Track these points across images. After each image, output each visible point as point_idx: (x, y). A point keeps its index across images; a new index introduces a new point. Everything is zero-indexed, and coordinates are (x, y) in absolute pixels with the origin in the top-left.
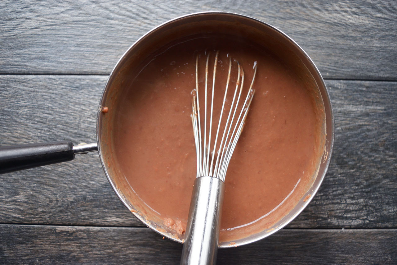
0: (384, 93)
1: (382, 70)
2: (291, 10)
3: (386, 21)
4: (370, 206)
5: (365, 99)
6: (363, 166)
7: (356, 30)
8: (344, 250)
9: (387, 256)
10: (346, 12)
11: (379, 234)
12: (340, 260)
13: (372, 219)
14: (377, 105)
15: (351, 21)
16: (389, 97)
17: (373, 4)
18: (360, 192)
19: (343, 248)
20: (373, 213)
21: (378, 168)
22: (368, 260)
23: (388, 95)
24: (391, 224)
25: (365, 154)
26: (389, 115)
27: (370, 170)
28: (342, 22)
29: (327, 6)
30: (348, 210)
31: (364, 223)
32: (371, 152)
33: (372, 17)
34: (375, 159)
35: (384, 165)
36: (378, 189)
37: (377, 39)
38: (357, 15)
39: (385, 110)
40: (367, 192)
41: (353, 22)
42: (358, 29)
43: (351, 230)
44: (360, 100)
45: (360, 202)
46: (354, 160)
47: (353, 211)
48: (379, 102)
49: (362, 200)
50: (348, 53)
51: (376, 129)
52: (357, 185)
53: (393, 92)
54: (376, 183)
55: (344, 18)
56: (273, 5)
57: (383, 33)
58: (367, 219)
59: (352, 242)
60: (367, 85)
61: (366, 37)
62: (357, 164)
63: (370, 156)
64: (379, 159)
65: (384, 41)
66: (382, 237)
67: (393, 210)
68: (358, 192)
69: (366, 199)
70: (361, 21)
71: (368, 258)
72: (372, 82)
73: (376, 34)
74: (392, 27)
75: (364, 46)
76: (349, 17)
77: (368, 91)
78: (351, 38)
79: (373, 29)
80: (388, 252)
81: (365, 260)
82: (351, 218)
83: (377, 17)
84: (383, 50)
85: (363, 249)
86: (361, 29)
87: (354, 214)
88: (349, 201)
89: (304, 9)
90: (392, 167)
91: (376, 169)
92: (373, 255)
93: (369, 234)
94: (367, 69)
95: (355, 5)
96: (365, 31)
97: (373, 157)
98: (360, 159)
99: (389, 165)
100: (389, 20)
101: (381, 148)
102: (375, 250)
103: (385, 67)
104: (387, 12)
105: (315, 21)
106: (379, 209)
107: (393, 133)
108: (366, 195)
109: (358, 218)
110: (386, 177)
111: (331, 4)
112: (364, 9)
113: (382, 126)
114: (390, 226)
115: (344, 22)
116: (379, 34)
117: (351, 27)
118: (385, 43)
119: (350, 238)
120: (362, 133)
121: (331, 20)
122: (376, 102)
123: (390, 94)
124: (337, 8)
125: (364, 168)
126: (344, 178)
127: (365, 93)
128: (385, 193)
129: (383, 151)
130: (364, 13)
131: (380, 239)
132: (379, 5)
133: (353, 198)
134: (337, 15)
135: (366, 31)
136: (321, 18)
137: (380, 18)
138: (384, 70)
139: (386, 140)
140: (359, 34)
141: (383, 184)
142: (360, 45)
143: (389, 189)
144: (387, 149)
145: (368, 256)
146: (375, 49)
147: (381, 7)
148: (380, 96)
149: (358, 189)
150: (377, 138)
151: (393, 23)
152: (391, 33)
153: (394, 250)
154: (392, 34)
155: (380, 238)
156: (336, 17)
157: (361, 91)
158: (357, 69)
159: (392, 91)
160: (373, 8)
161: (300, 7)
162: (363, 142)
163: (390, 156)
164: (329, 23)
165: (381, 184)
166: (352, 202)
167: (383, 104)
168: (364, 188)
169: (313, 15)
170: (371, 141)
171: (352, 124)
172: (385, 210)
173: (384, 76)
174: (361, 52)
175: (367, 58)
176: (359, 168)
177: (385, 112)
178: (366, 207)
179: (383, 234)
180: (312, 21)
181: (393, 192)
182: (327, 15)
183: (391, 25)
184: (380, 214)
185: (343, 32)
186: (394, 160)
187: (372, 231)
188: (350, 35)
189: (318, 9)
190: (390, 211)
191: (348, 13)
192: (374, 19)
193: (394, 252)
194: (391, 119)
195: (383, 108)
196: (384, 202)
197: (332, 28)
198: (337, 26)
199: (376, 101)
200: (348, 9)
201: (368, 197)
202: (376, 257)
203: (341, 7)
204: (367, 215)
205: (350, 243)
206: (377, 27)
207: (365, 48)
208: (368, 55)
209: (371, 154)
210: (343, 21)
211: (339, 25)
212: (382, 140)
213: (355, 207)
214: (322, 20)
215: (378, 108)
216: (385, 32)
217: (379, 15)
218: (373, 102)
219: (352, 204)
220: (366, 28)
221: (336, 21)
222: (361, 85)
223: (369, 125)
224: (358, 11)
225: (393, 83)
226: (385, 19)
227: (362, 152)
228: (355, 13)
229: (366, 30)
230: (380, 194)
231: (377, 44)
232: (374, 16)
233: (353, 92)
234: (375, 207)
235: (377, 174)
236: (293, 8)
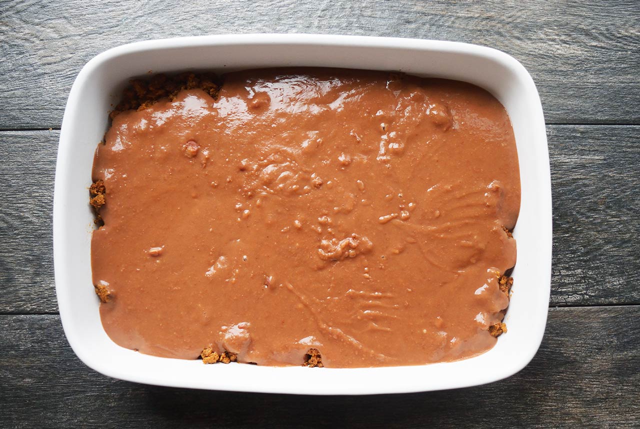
0: (603, 139)
1: (599, 112)
2: (486, 40)
3: (603, 50)
4: (590, 278)
5: (580, 148)
6: (579, 229)
7: (566, 63)
8: (558, 331)
9: (612, 338)
10: (554, 40)
11: (601, 311)
12: (554, 344)
13: (593, 294)
14: (594, 155)
15: (559, 52)
16: (609, 144)
17: (587, 30)
18: (577, 261)
19: (557, 329)
20: (594, 286)
21: (598, 232)
22: (589, 344)
23: (608, 142)
24: (616, 300)
25: (582, 214)
26: (610, 165)
27: (589, 234)
28: (548, 53)
29: (530, 34)
30: (563, 283)
31: (584, 299)
32: (588, 212)
33: (586, 46)
34: (594, 220)
35: (606, 227)
36: (599, 257)
37: (593, 73)
38: (567, 44)
39: (605, 160)
40: (585, 261)
41: (563, 53)
42: (569, 62)
43: (566, 309)
44: (573, 148)
45: (577, 273)
46: (568, 222)
47: (569, 284)
48: (597, 150)
49: (580, 271)
50: (557, 91)
51: (594, 183)
52: (573, 252)
53: (613, 138)
54: (597, 249)
55: (551, 48)
56: (463, 34)
57: (600, 66)
58: (586, 294)
59: (568, 322)
60: (582, 130)
61: (579, 70)
62: (571, 227)
63: (588, 217)
64: (599, 221)
65: (601, 76)
66: (606, 315)
67: (618, 283)
68: (575, 261)
69: (584, 269)
70: (572, 51)
71: (590, 341)
72: (588, 126)
73: (591, 67)
74: (611, 57)
75: (577, 82)
76: (558, 47)
77: (583, 138)
78: (560, 73)
79: (588, 61)
80: (613, 333)
81: (585, 343)
82: (566, 293)
83: (592, 46)
84: (600, 87)
85: (582, 330)
86: (572, 62)
87: (570, 288)
88: (563, 272)
89: (502, 39)
90: (615, 230)
91: (595, 233)
92: (595, 337)
93: (589, 312)
94: (581, 110)
95: (565, 32)
96: (577, 64)
97: (592, 218)
98: (576, 221)
99: (611, 227)
100: (607, 49)
101: (602, 207)
102: (597, 332)
103: (602, 107)
104: (604, 39)
105: (516, 53)
106: (600, 281)
107: (615, 188)
108: (584, 264)
109: (575, 292)
110: (608, 241)
111: (535, 32)
112: (575, 36)
113: (601, 180)
114: (615, 302)
115: (551, 54)
116: (595, 66)
117: (560, 59)
118: (603, 78)
119: (566, 317)
120: (578, 189)
121: (535, 52)
122: (593, 151)
123: (611, 140)
124: (543, 36)
125: (581, 232)
126: (557, 244)
127: (580, 140)
128: (608, 262)
129: (604, 210)
130: (575, 41)
131: (603, 318)
132: (594, 31)
133: (568, 269)
134: (542, 44)
135: (579, 64)
136: (523, 48)
137: (595, 46)
138: (602, 111)
139: (607, 197)
140: (570, 68)
141: (605, 250)
142: (571, 81)
143: (612, 257)
144: (609, 207)
145: (588, 339)
146: (590, 85)
147: (597, 33)
148: (598, 142)
149: (574, 257)
150: (596, 194)
151: (612, 53)
152: (609, 65)
153: (620, 331)
154: (611, 67)
155: (602, 316)
156: (542, 48)
157: (575, 137)
158: (568, 111)
159: (613, 136)
160: (587, 35)
161: (496, 36)
162: (578, 200)
163: (613, 217)
164: (532, 55)
165: (602, 250)
166: (567, 273)
167: (602, 152)
168: (582, 257)
169: (513, 45)
170: (589, 199)
171: (564, 178)
172: (609, 282)
173: (601, 118)
174: (573, 90)
175: (580, 97)
176: (575, 231)
177: (605, 162)
178: (584, 279)
179: (606, 311)
180: (512, 53)
181: (617, 260)
182: (530, 45)
183: (610, 55)
184: (602, 288)
185: (550, 66)
186: (618, 221)
187: (593, 308)
188: (560, 69)
189: (519, 39)
190: (615, 283)
191: (556, 42)
192: (588, 48)
193: (621, 333)
194: (612, 171)
195: (603, 158)
196: (606, 273)
197: (537, 61)
198: (543, 58)
199: (593, 149)
200: (556, 37)
201: (587, 267)
202: (598, 340)
203: (547, 35)
204: (587, 289)
205: (566, 323)
206: (592, 58)
207: (578, 85)
208: (582, 94)
209: (589, 214)
210: (550, 52)
211: (545, 57)
212: (602, 196)
213: (572, 279)
214: (524, 51)
215: (597, 158)
216: (603, 65)
217: (594, 44)
218: (589, 151)
219: (568, 276)
220: (579, 60)
221: (541, 52)
222: (575, 131)
223: (584, 179)
224: (568, 39)
225: (614, 126)
226: (602, 47)
227: (578, 212)
228: (565, 42)
229: (579, 62)
230: (601, 263)
231: (592, 79)
232: (588, 44)
233: (565, 139)
234: (596, 278)
235: (597, 238)
236: (488, 38)
